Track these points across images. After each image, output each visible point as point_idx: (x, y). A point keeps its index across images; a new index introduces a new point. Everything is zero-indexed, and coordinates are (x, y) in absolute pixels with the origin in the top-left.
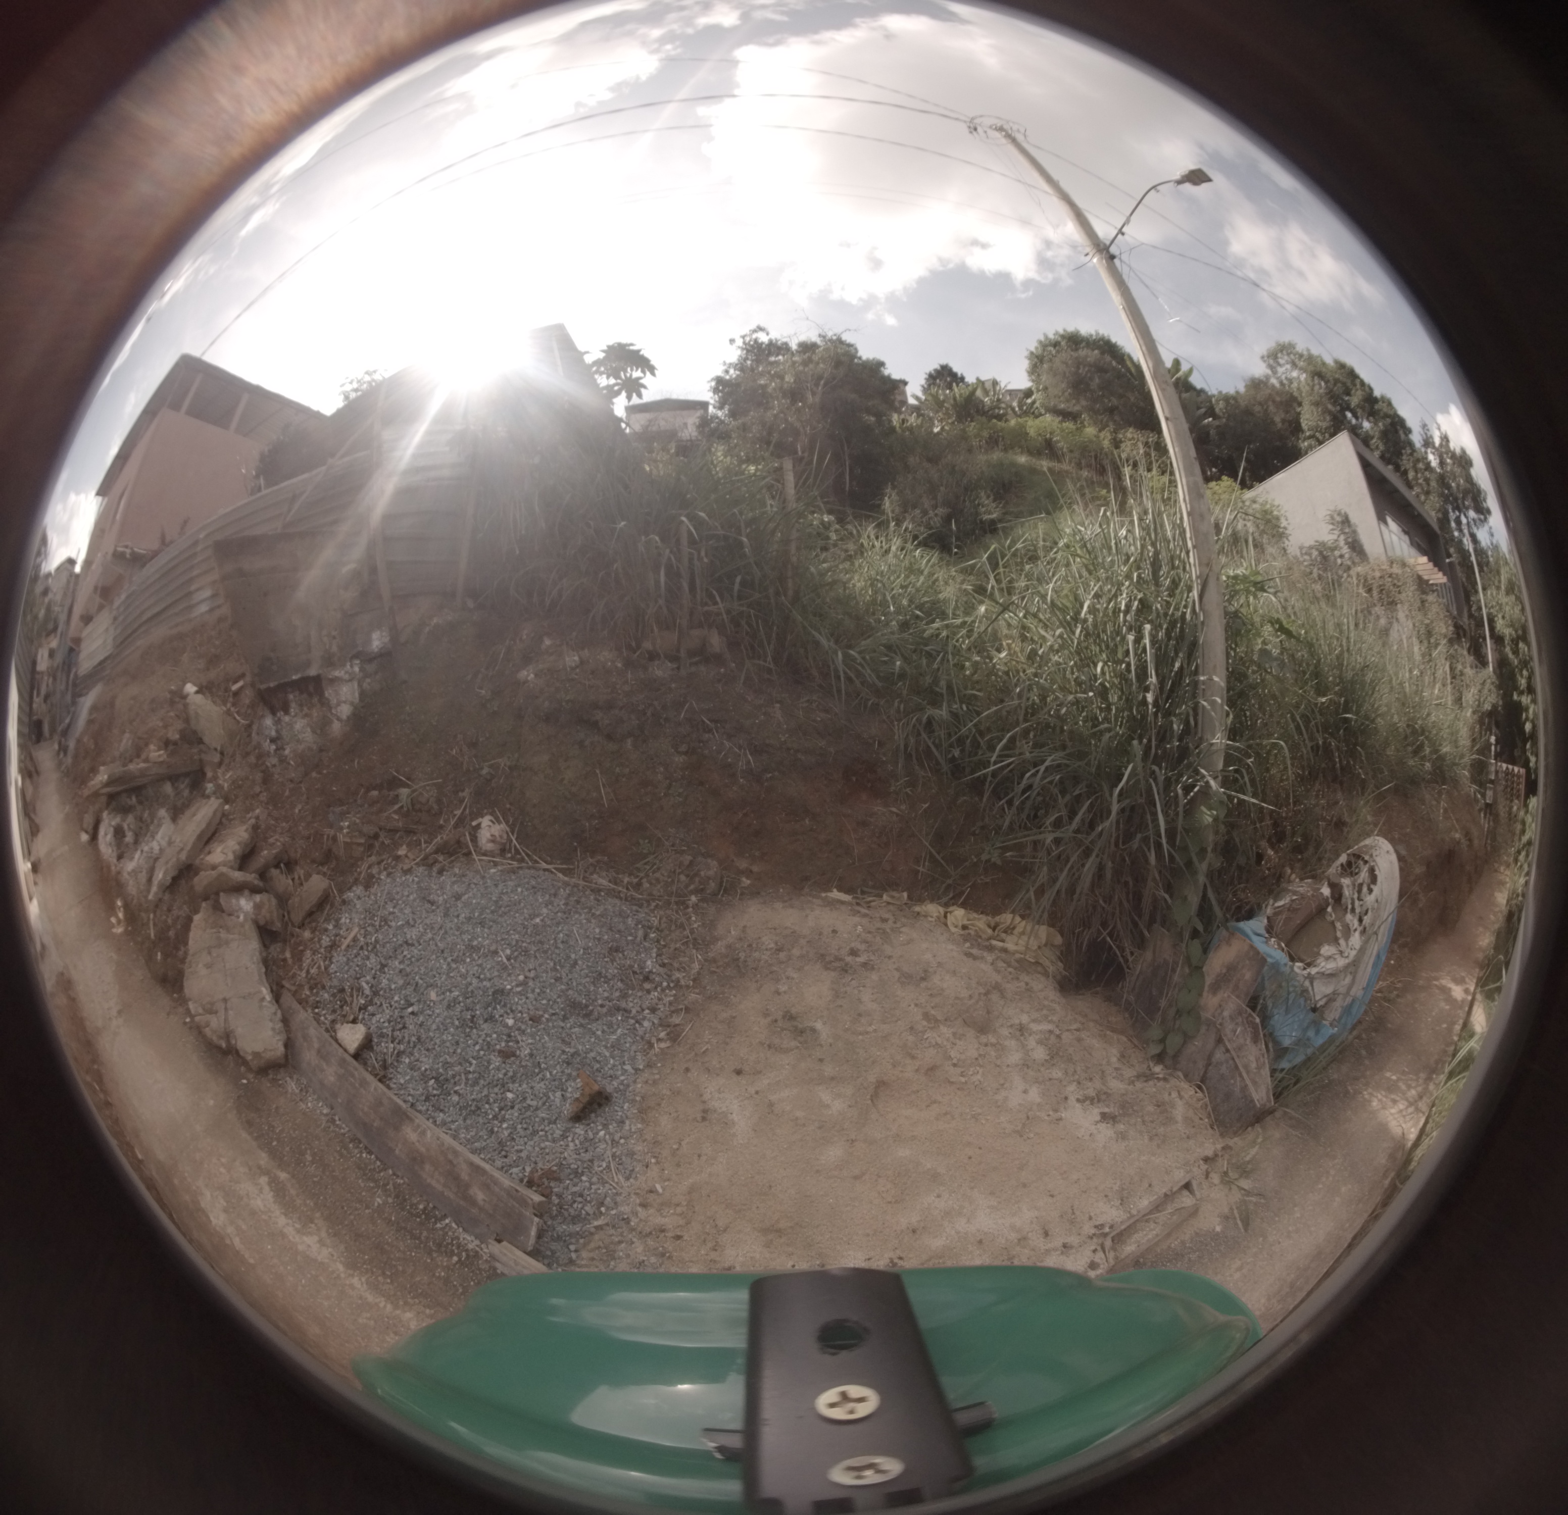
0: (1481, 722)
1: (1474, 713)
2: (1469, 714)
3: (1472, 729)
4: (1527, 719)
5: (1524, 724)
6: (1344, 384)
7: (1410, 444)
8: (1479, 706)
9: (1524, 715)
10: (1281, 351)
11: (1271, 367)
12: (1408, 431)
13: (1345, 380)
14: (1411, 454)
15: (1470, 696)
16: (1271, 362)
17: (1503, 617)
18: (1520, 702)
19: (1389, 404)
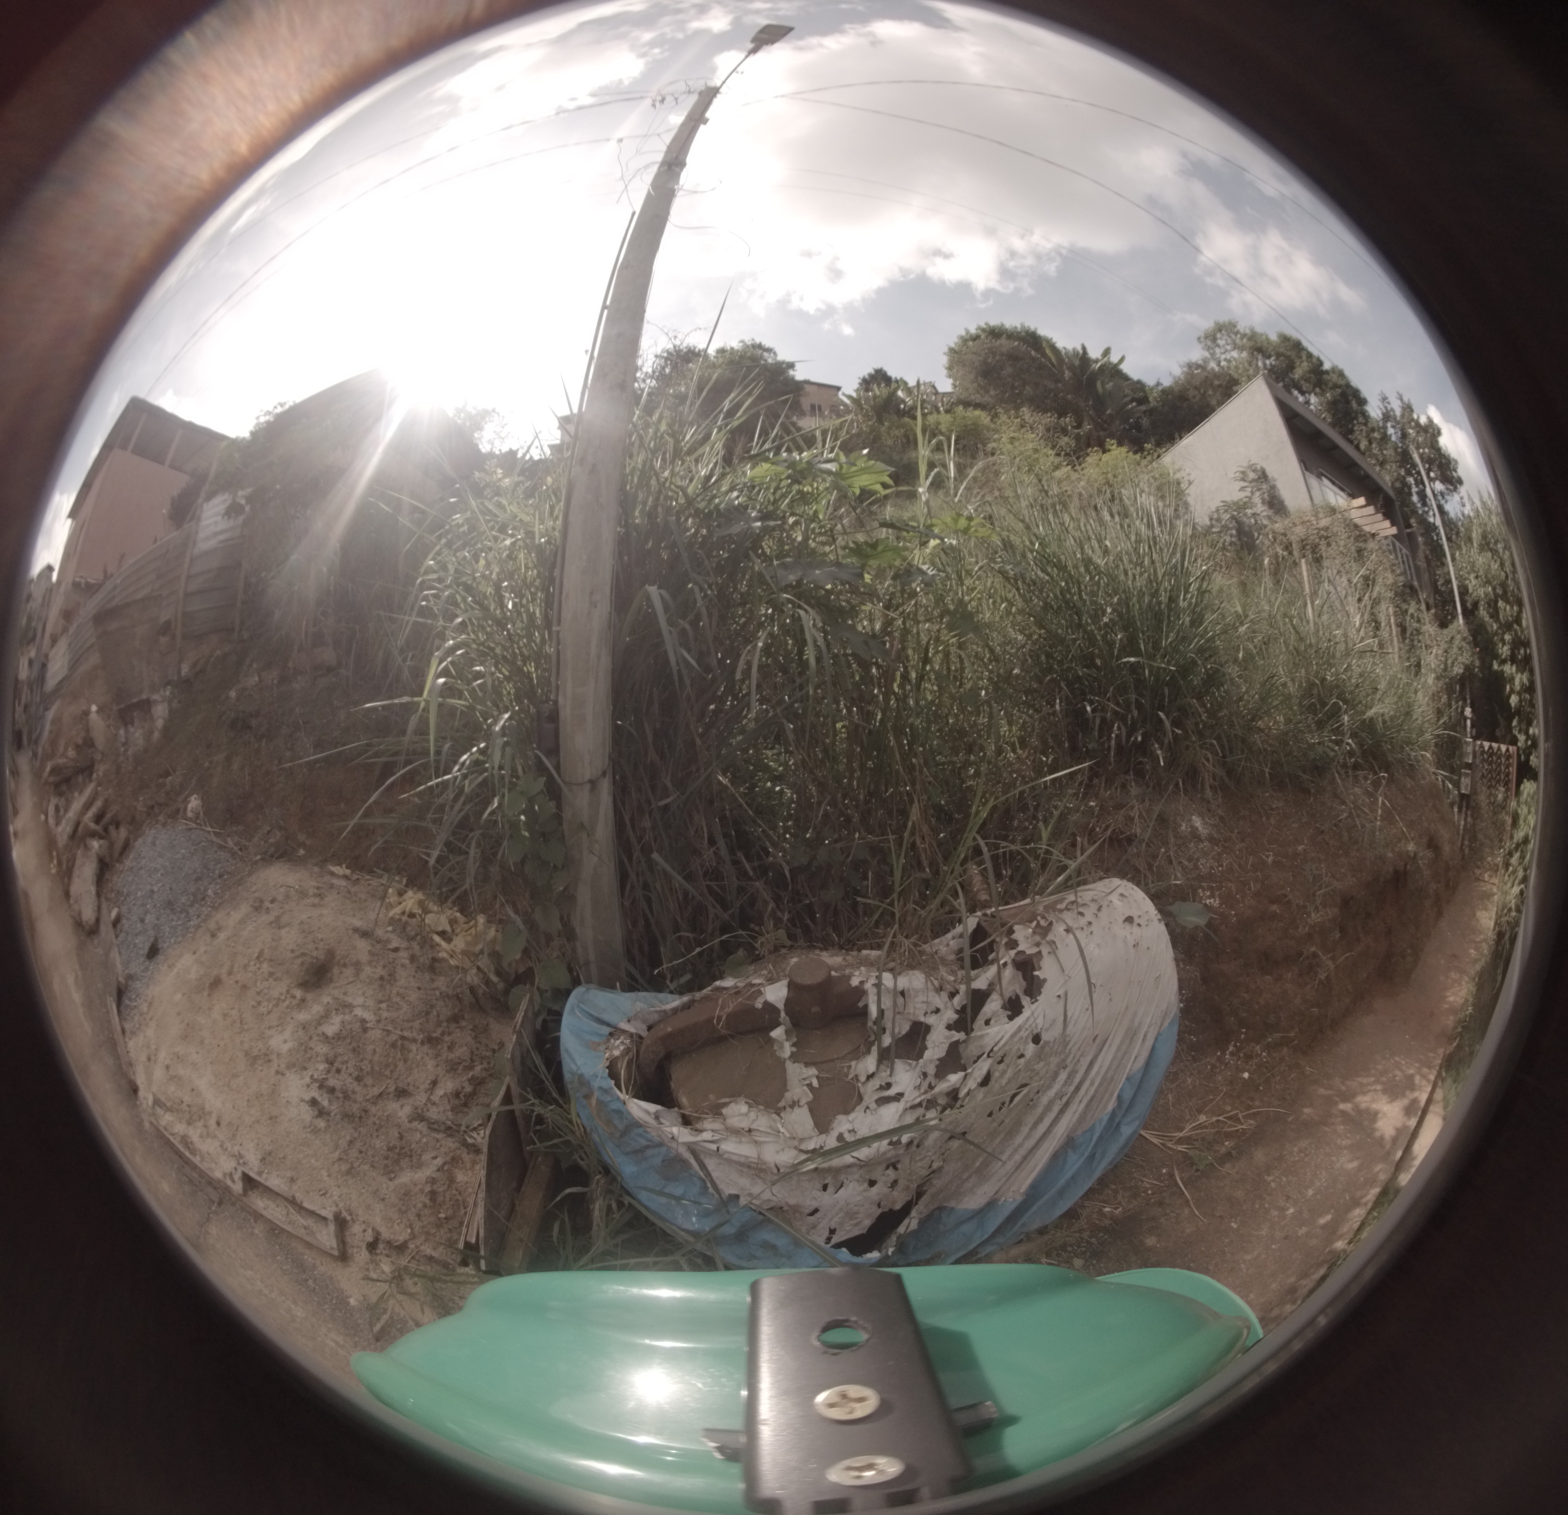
0: (1449, 689)
1: (1438, 678)
2: (1431, 679)
3: (1435, 697)
4: (1512, 691)
5: (1509, 697)
6: (1288, 357)
7: (1365, 415)
8: (1445, 670)
9: (1508, 687)
10: (1220, 330)
11: (1208, 349)
12: (1362, 402)
13: (1289, 353)
14: (1365, 424)
15: (1432, 659)
16: (1209, 343)
17: (1477, 577)
18: (1502, 672)
19: (1341, 374)
